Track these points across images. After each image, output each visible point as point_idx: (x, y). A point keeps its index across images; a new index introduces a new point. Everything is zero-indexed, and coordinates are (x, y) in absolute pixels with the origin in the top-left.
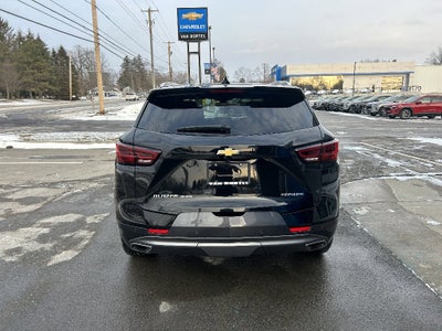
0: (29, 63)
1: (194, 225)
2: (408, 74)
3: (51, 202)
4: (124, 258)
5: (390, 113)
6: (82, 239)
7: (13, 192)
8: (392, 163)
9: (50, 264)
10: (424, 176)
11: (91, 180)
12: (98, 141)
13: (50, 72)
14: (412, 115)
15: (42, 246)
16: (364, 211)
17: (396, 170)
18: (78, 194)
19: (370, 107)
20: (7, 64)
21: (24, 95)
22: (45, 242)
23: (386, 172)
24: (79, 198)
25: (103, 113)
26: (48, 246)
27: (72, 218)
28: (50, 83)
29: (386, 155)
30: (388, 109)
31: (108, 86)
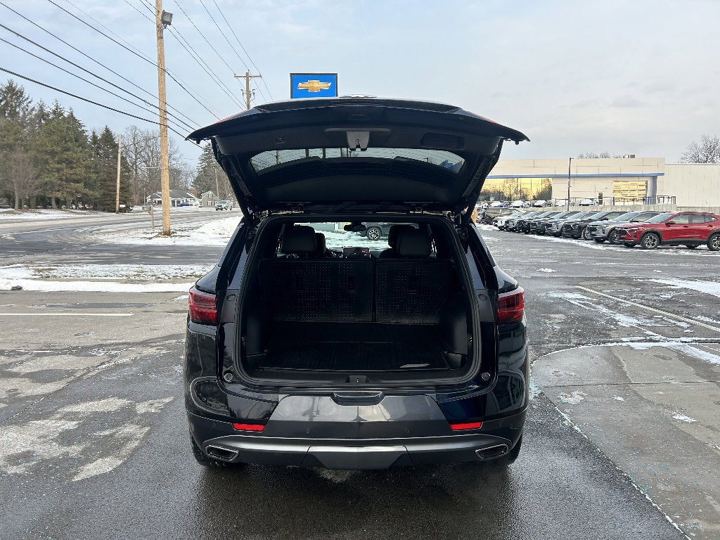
0: (53, 153)
1: (306, 419)
2: (654, 178)
3: (79, 378)
4: (194, 471)
5: (626, 238)
6: (128, 439)
7: (22, 362)
8: (625, 320)
9: (76, 479)
10: (674, 344)
11: (145, 344)
12: (158, 280)
13: (87, 167)
14: (660, 243)
15: (65, 449)
16: (575, 398)
17: (630, 331)
18: (124, 365)
19: (593, 229)
20: (19, 155)
21: (43, 202)
22: (70, 444)
23: (614, 335)
24: (126, 372)
25: (168, 234)
26: (75, 450)
27: (113, 404)
28: (86, 185)
29: (615, 307)
30: (622, 232)
31: (178, 190)
